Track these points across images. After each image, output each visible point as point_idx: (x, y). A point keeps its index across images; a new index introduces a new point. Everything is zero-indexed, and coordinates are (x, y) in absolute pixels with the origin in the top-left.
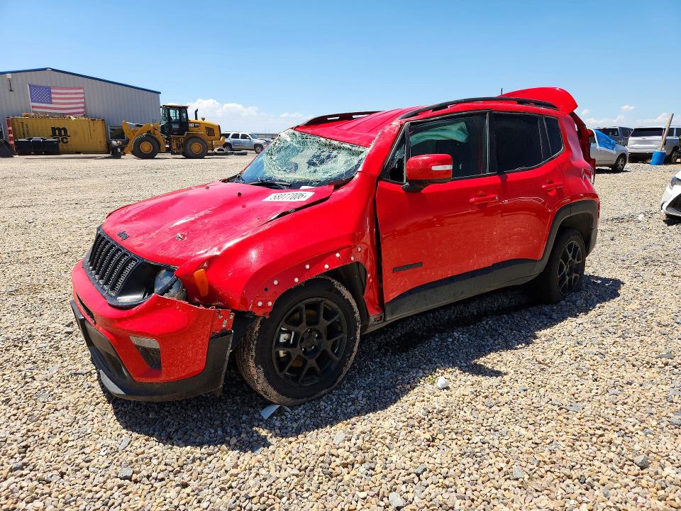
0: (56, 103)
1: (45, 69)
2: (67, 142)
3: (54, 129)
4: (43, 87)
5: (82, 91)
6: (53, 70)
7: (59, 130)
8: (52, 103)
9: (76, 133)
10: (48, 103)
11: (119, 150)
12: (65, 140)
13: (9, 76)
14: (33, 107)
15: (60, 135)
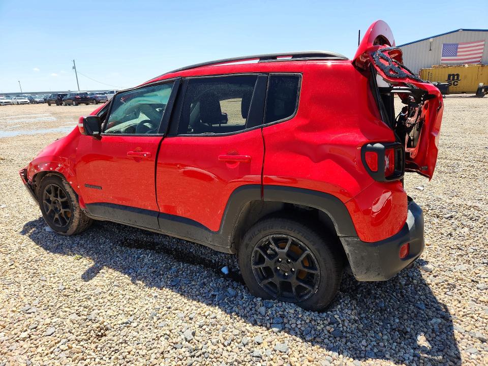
0: (460, 56)
1: (458, 31)
2: (457, 84)
3: (449, 76)
4: (453, 45)
5: (483, 43)
6: (464, 30)
7: (454, 75)
8: (456, 56)
9: (465, 77)
10: (453, 56)
11: (483, 90)
12: (456, 83)
13: (431, 40)
14: (442, 60)
15: (453, 79)
